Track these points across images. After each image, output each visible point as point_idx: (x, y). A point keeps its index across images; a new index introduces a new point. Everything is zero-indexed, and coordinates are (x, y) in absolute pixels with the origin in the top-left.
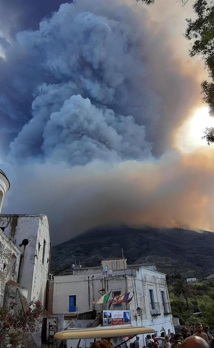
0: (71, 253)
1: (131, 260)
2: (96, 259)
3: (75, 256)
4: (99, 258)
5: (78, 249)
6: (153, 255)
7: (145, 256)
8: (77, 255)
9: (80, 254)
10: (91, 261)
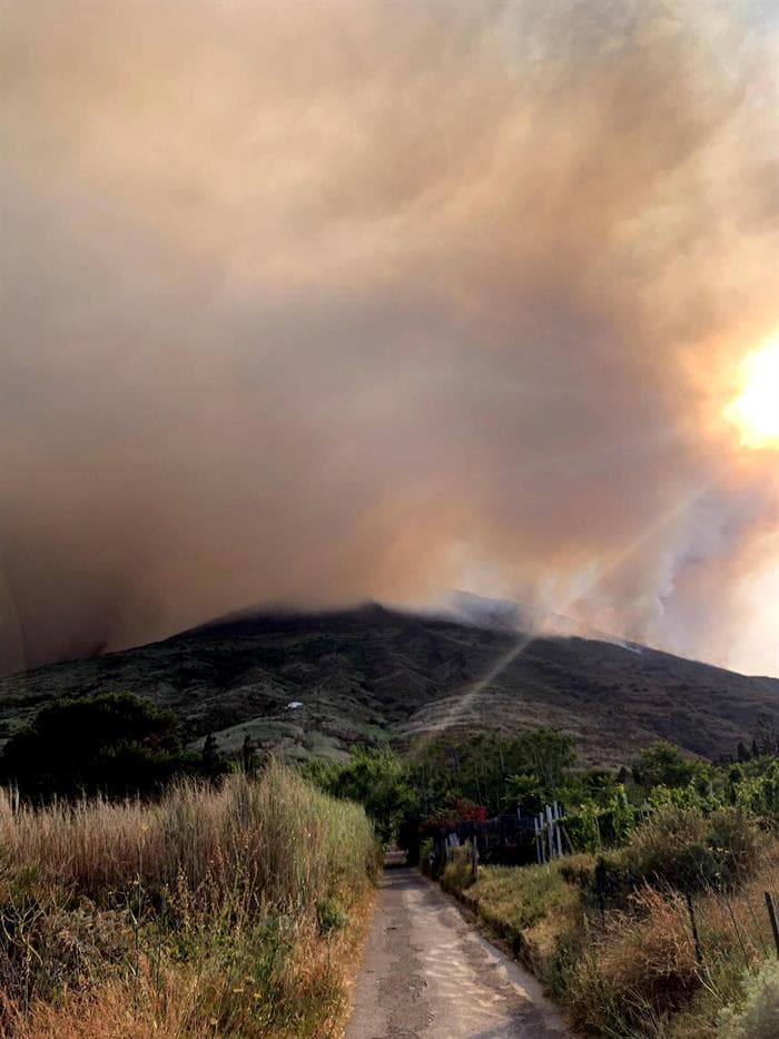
0: (154, 676)
1: (401, 708)
2: (257, 697)
3: (173, 686)
4: (270, 694)
5: (188, 665)
6: (494, 693)
7: (459, 694)
8: (180, 686)
9: (193, 681)
10: (235, 701)
